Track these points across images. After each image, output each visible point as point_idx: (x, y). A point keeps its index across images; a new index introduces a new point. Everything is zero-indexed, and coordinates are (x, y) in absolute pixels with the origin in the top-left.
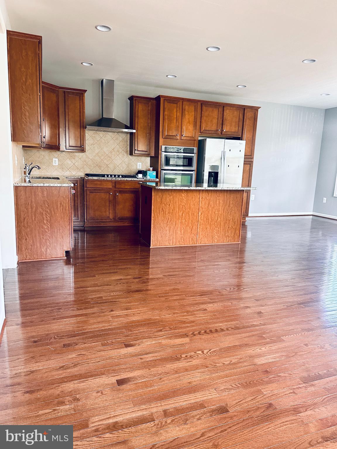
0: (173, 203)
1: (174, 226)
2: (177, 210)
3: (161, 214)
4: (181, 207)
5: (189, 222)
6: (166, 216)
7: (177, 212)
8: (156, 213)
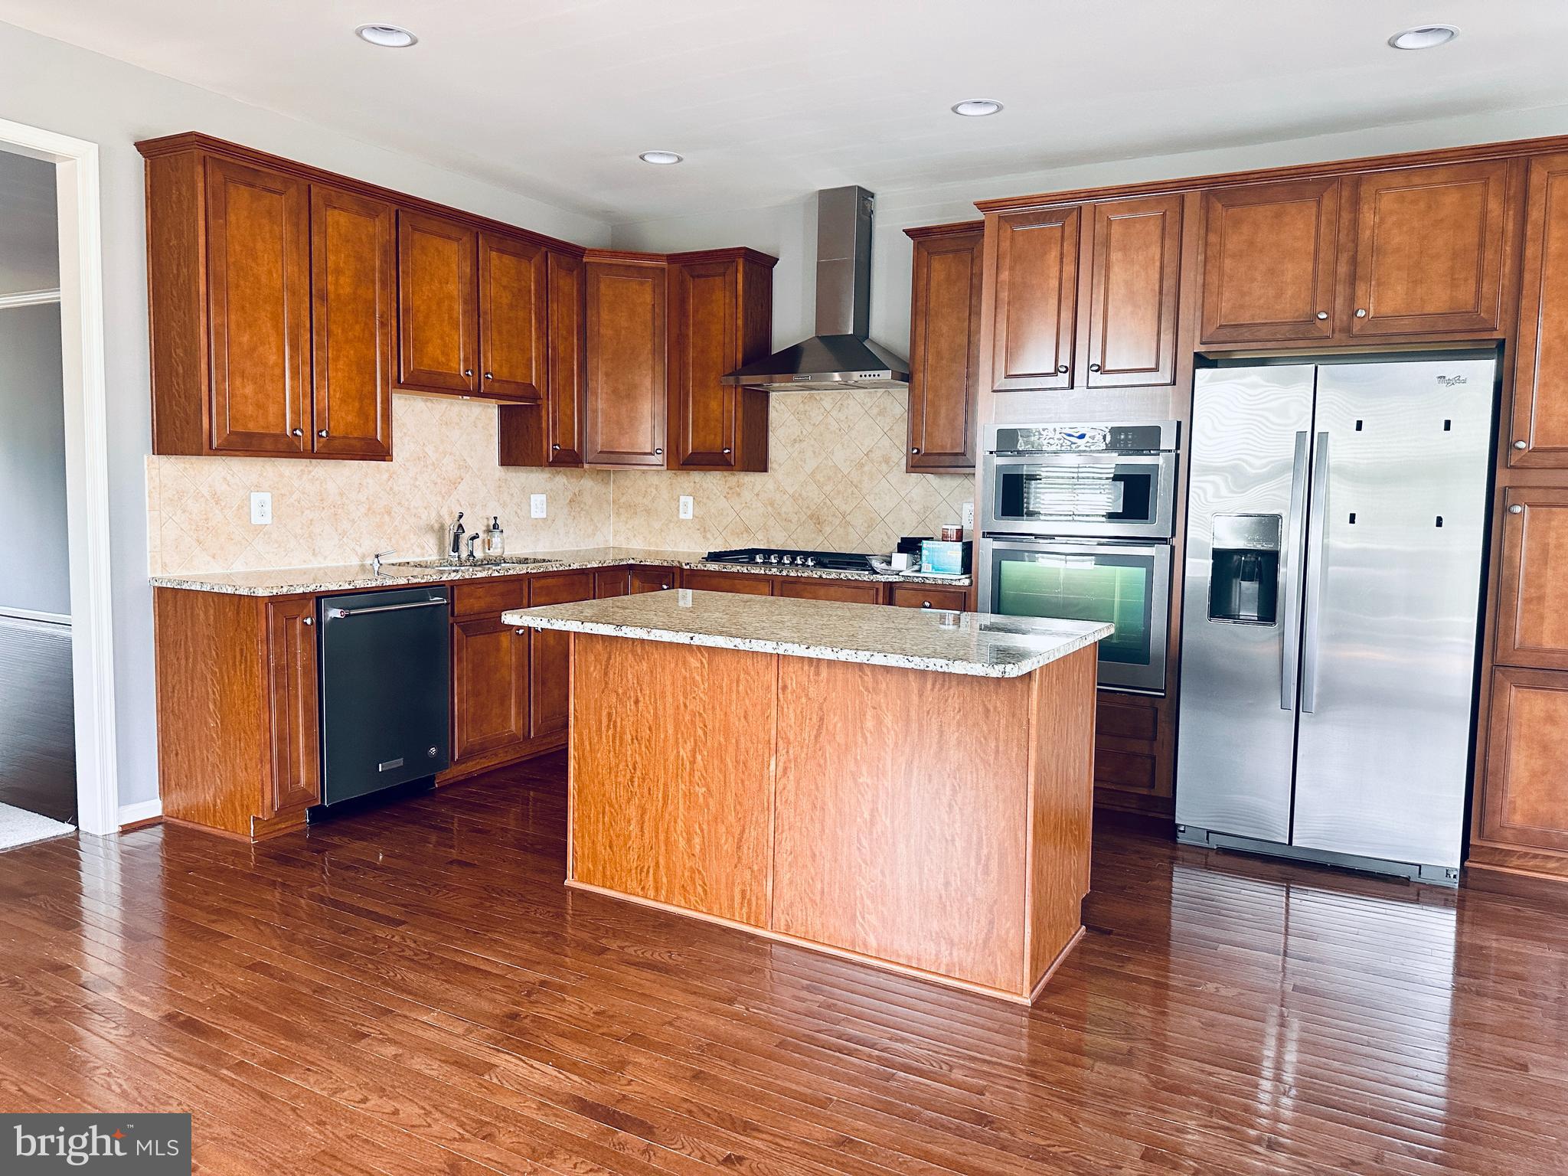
0: (650, 697)
1: (660, 804)
2: (671, 731)
3: (604, 736)
4: (687, 718)
5: (724, 799)
6: (623, 751)
7: (671, 741)
8: (585, 732)
